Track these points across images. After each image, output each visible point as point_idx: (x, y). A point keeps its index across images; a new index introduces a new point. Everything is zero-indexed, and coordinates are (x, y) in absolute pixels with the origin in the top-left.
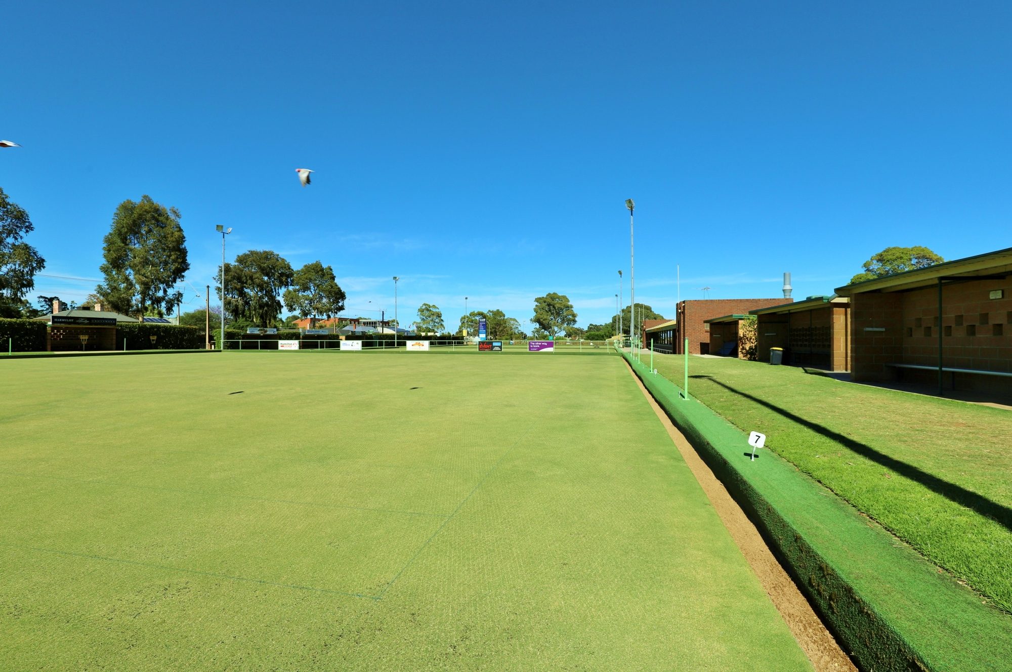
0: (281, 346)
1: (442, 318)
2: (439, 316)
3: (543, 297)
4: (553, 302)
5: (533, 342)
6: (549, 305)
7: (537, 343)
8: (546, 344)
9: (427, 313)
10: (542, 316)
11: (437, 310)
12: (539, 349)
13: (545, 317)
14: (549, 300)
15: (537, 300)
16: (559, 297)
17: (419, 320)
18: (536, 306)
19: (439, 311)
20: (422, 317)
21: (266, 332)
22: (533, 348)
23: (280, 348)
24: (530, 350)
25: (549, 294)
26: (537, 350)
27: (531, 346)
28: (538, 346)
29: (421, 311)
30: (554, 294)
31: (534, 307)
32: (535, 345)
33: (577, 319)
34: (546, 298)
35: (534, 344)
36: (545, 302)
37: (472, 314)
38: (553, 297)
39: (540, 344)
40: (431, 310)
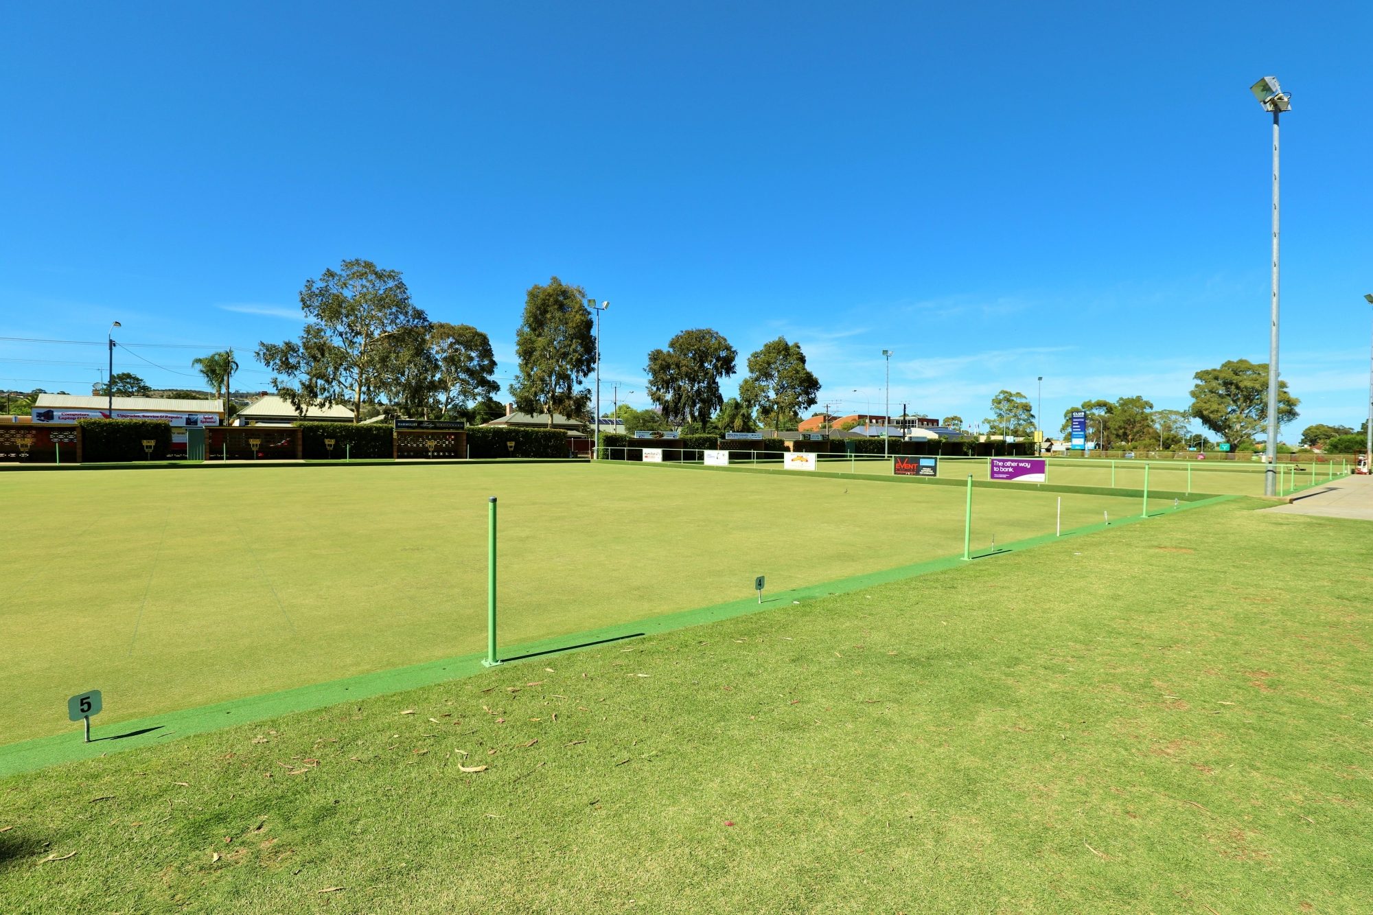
0: (646, 457)
1: (1032, 412)
2: (1027, 408)
3: (1215, 370)
4: (1235, 379)
5: (1000, 461)
6: (1227, 384)
7: (1008, 464)
8: (1028, 466)
9: (1005, 406)
10: (1207, 406)
11: (1024, 401)
12: (1012, 476)
13: (1215, 407)
14: (1229, 375)
15: (1199, 376)
16: (1251, 368)
17: (993, 416)
18: (1197, 386)
19: (1027, 401)
20: (998, 411)
21: (662, 436)
22: (999, 473)
23: (644, 459)
24: (992, 477)
25: (1228, 364)
26: (1007, 478)
27: (995, 469)
28: (1011, 470)
29: (997, 402)
30: (1241, 361)
31: (1192, 388)
32: (1003, 466)
33: (1297, 409)
34: (1220, 371)
35: (1001, 464)
36: (1216, 378)
37: (1088, 405)
38: (1238, 368)
39: (1014, 464)
40: (1013, 400)
